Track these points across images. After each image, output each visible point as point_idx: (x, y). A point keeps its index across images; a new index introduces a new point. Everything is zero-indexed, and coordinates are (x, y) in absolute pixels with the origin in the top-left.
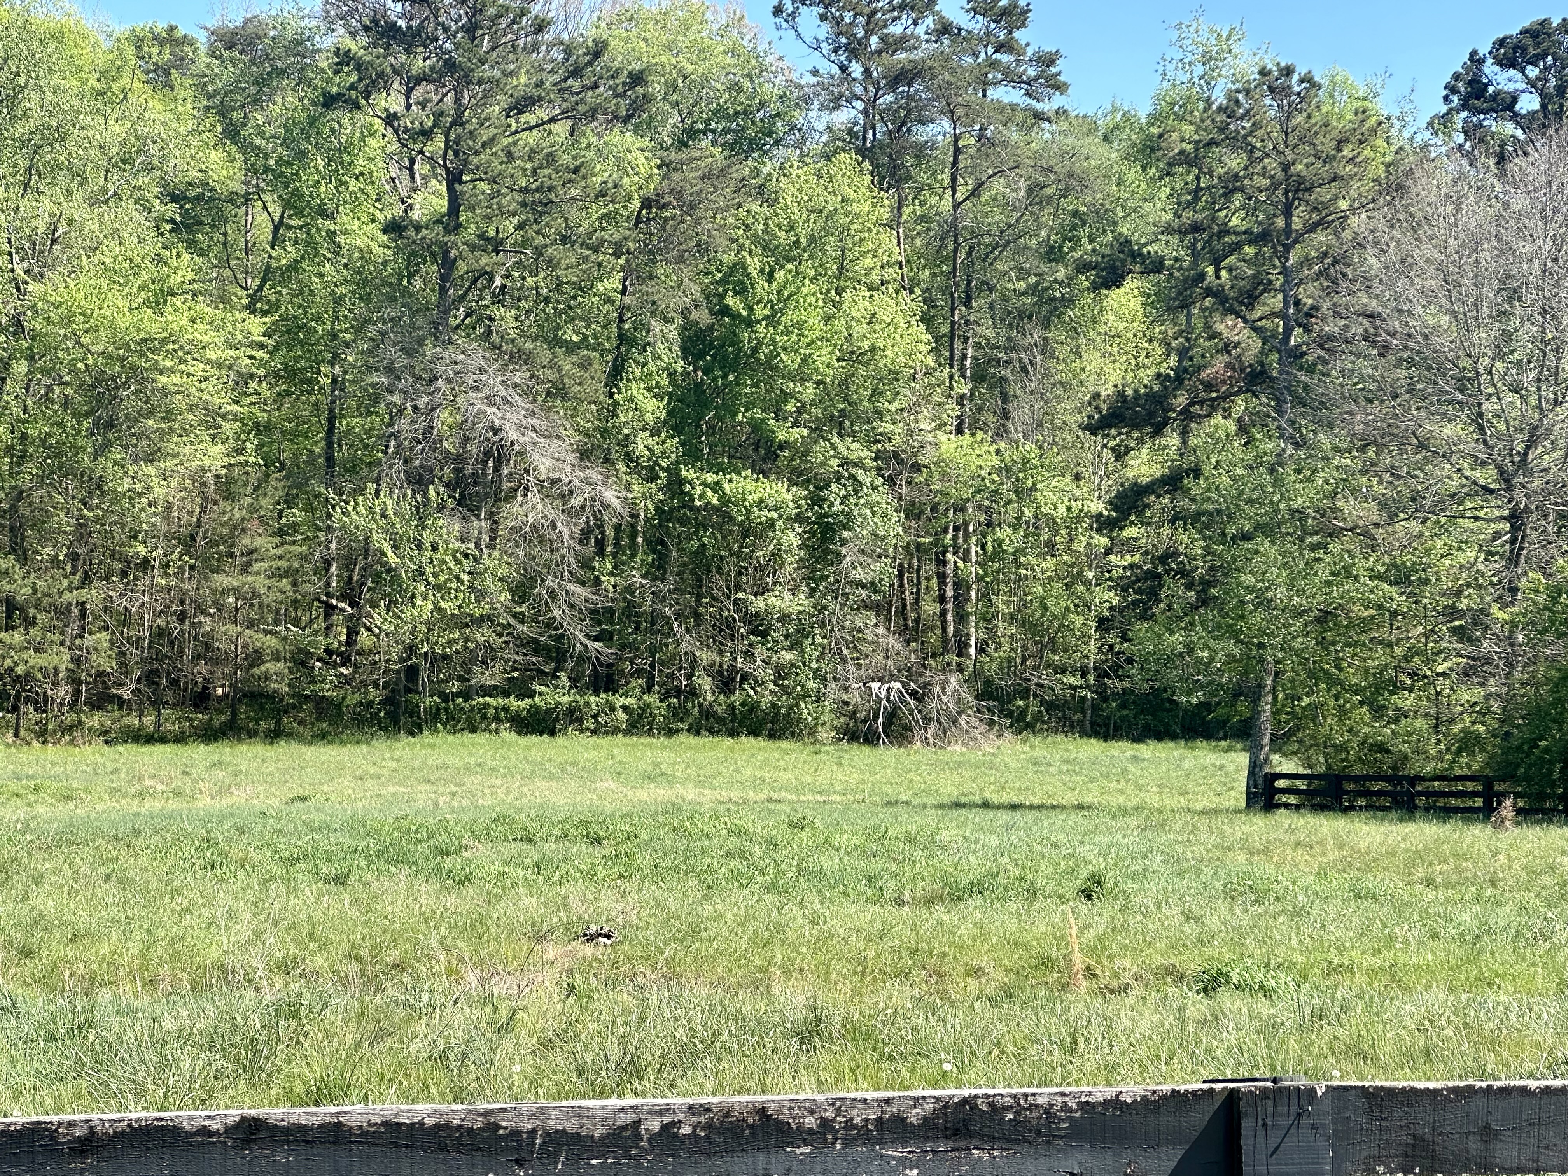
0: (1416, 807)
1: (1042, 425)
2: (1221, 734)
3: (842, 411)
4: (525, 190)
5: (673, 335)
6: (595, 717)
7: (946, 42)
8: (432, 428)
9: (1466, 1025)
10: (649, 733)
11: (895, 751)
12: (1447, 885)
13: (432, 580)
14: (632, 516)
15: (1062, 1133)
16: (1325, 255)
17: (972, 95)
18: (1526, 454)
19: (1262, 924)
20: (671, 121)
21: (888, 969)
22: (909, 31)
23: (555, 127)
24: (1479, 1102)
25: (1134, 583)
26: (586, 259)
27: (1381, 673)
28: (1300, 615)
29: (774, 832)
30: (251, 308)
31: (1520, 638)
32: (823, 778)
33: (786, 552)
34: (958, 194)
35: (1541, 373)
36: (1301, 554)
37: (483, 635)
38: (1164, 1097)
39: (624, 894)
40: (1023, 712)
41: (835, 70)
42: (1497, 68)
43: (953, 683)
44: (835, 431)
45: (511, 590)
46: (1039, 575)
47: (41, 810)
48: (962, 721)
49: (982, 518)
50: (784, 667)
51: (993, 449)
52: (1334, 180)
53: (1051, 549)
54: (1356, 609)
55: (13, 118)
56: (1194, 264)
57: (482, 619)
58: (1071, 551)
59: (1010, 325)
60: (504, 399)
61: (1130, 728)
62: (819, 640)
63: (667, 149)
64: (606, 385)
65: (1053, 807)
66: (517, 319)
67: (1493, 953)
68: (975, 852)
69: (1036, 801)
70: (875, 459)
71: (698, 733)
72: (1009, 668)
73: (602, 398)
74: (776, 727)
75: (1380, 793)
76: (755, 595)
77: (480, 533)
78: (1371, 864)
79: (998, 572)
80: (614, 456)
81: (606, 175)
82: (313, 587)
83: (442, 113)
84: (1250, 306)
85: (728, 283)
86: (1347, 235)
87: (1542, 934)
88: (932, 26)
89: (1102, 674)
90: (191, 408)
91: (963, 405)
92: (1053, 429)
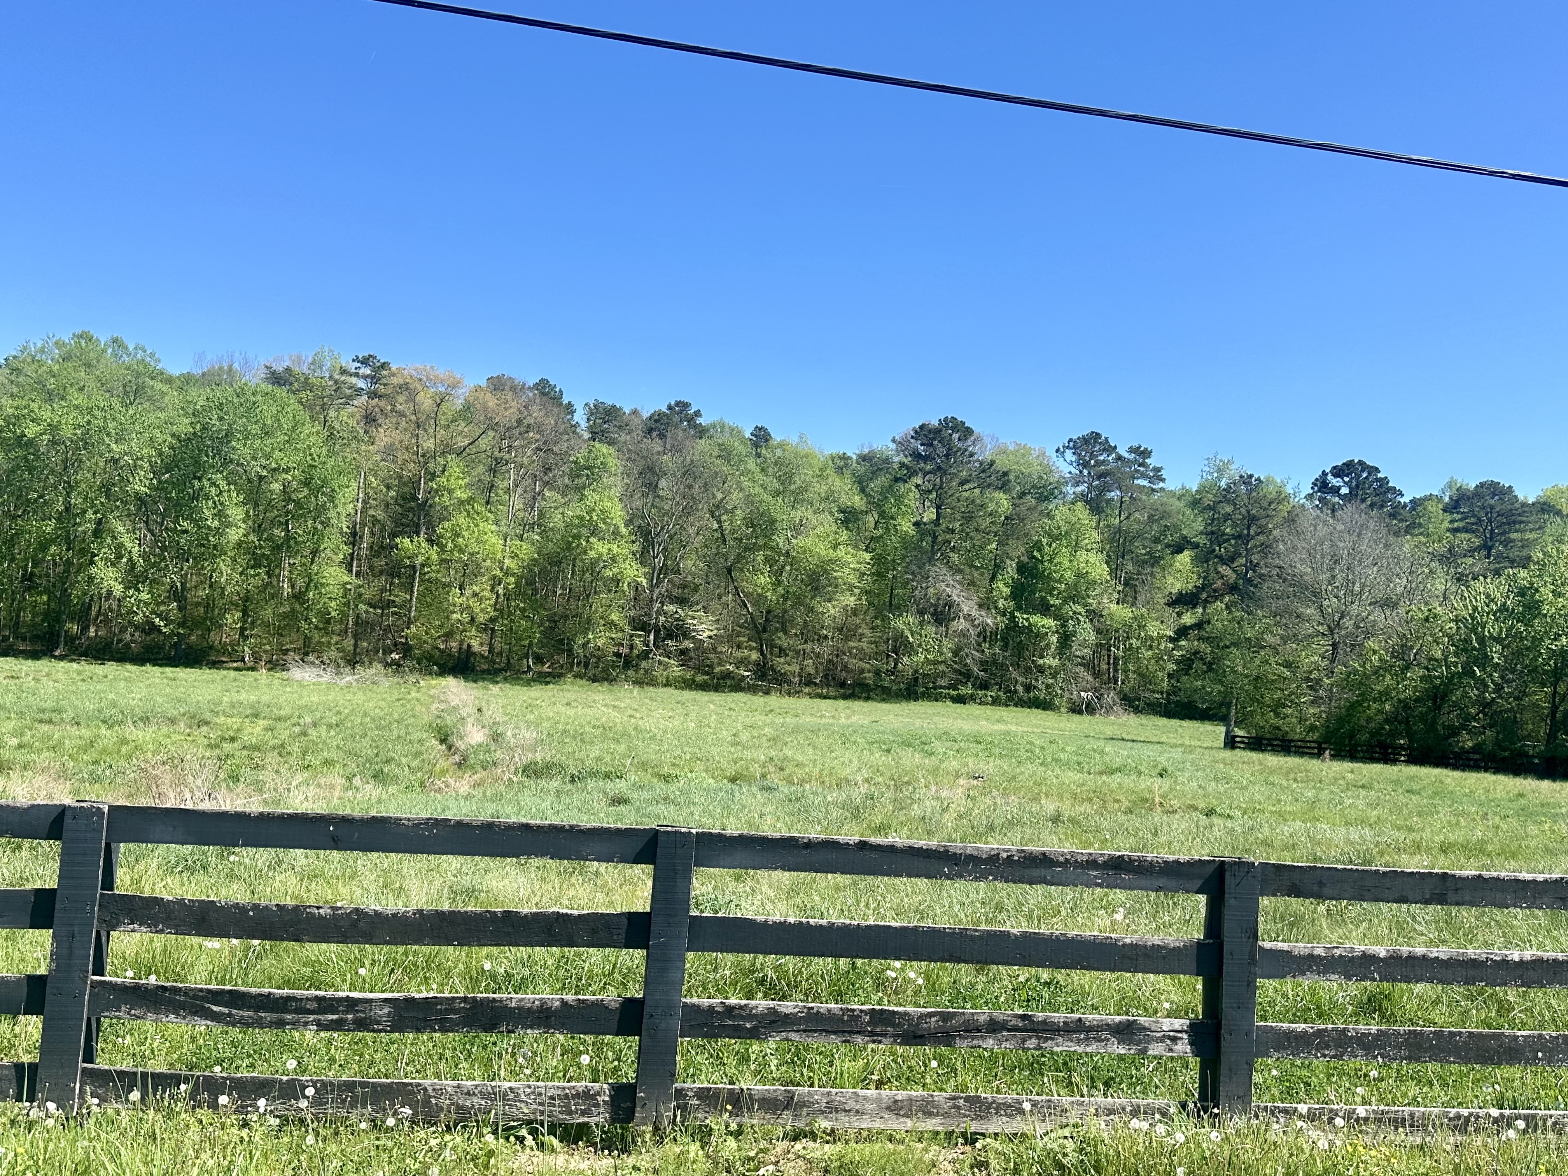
1: (1149, 603)
2: (1215, 719)
3: (1074, 594)
4: (963, 512)
5: (1014, 565)
6: (980, 699)
7: (1120, 463)
8: (927, 594)
10: (999, 705)
11: (1089, 717)
12: (1302, 782)
13: (924, 647)
14: (996, 628)
15: (1158, 874)
16: (1263, 544)
17: (1129, 482)
18: (1339, 621)
19: (1229, 792)
20: (1017, 489)
21: (1085, 798)
22: (1106, 459)
23: (975, 490)
25: (1182, 662)
26: (984, 537)
27: (1279, 700)
28: (1248, 677)
29: (1044, 744)
30: (866, 550)
31: (1335, 690)
32: (1062, 725)
33: (1052, 644)
34: (1122, 518)
35: (1346, 591)
36: (1249, 655)
37: (942, 667)
38: (1196, 862)
39: (988, 763)
40: (1138, 706)
41: (1078, 472)
42: (1332, 477)
43: (1112, 694)
44: (1071, 602)
45: (952, 652)
46: (1146, 657)
47: (788, 720)
48: (1115, 708)
49: (1125, 635)
50: (1049, 685)
51: (1130, 610)
52: (1267, 517)
53: (1151, 647)
54: (1270, 676)
55: (790, 484)
56: (1211, 545)
57: (941, 662)
58: (1159, 649)
59: (1139, 566)
60: (953, 585)
62: (1062, 676)
63: (1015, 499)
64: (989, 582)
65: (1149, 742)
66: (958, 557)
67: (1320, 809)
68: (1118, 757)
69: (1142, 739)
70: (1086, 612)
71: (1017, 706)
72: (1133, 690)
73: (987, 586)
74: (1045, 706)
75: (1277, 745)
76: (1040, 659)
77: (942, 632)
78: (1272, 772)
79: (1130, 655)
80: (991, 607)
81: (993, 508)
82: (883, 648)
83: (935, 485)
84: (1233, 562)
85: (1035, 547)
86: (1271, 537)
87: (1339, 803)
88: (1115, 457)
89: (1169, 694)
90: (844, 584)
91: (1120, 594)
92: (1154, 604)
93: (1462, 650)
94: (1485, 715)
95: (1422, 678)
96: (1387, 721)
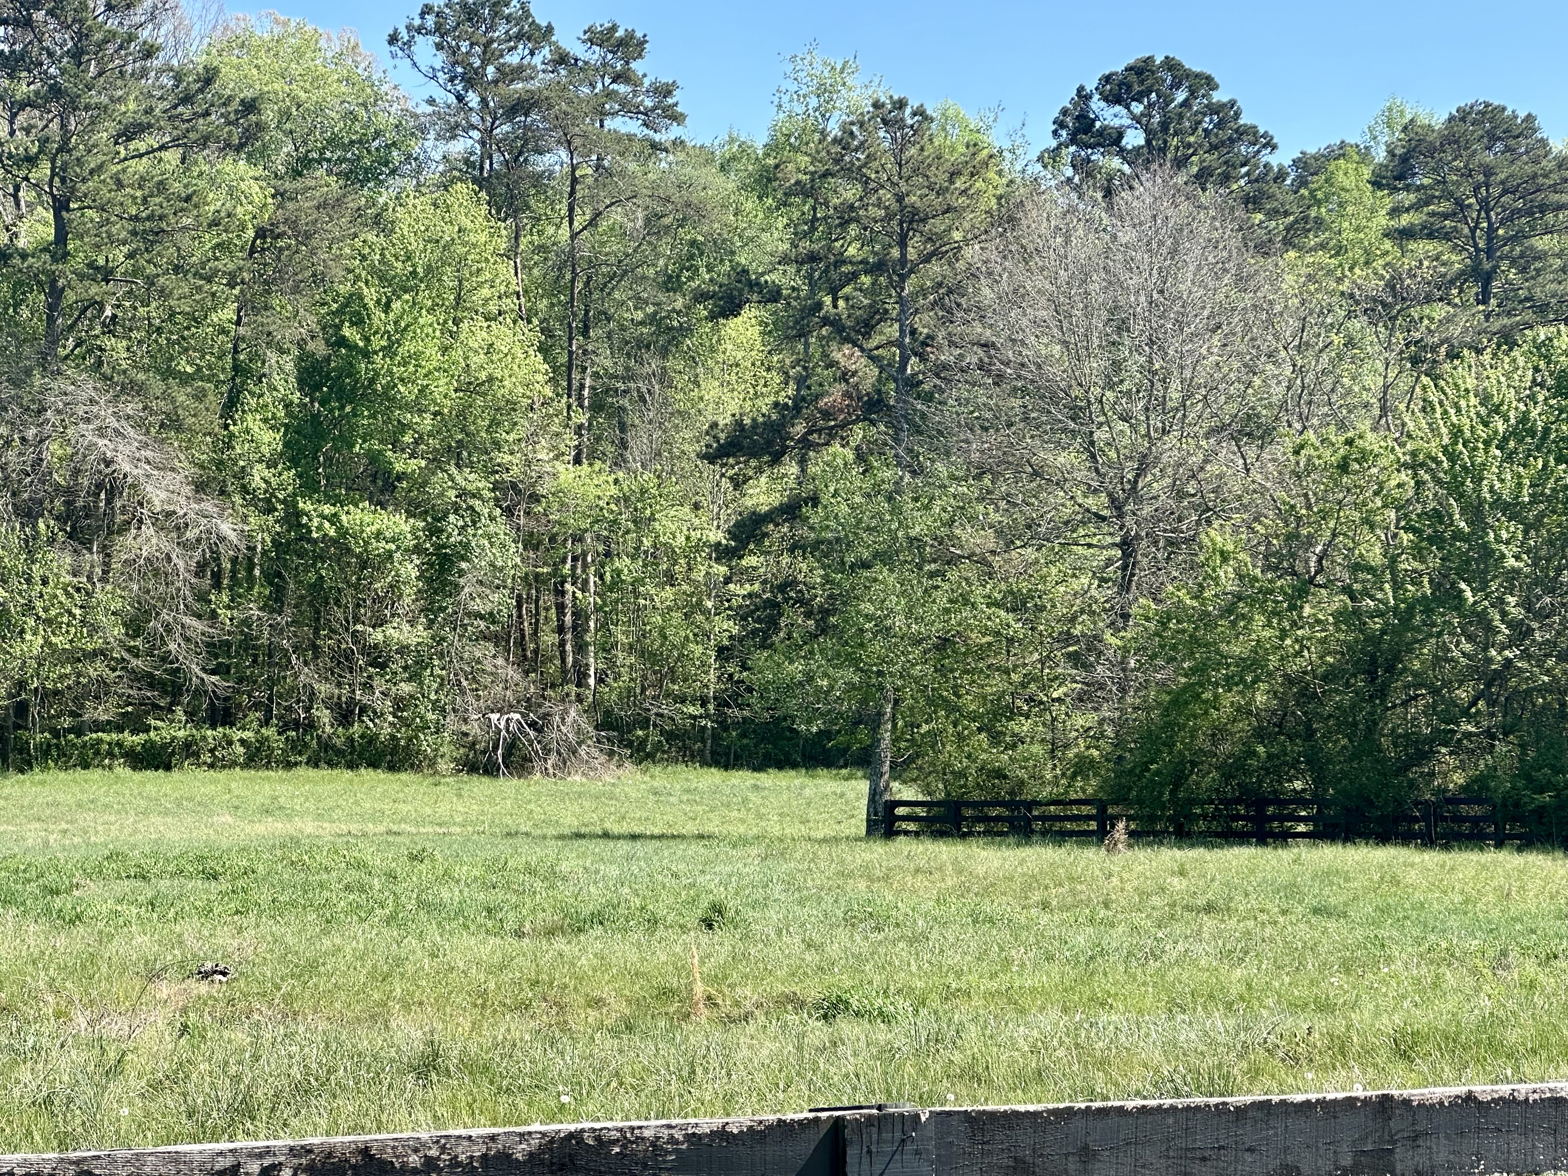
0: (1033, 832)
1: (660, 455)
2: (842, 762)
3: (459, 442)
4: (135, 218)
5: (289, 367)
6: (212, 751)
7: (563, 72)
8: (42, 460)
9: (1077, 1045)
10: (268, 766)
11: (515, 781)
12: (1062, 908)
13: (41, 614)
14: (249, 548)
15: (669, 1165)
16: (940, 285)
17: (589, 125)
18: (1136, 482)
19: (882, 950)
20: (285, 150)
21: (508, 1001)
22: (525, 62)
23: (166, 155)
24: (1078, 1123)
25: (753, 612)
26: (199, 289)
27: (999, 699)
28: (919, 642)
29: (394, 865)
31: (1132, 664)
32: (443, 809)
33: (404, 583)
34: (576, 224)
35: (1149, 402)
36: (919, 582)
37: (95, 670)
38: (770, 1127)
39: (240, 931)
40: (643, 742)
41: (452, 99)
42: (1103, 104)
43: (573, 713)
44: (452, 462)
45: (125, 624)
46: (658, 605)
48: (582, 751)
49: (601, 548)
50: (402, 698)
51: (611, 479)
52: (947, 211)
53: (670, 579)
54: (973, 636)
56: (812, 292)
57: (95, 654)
58: (688, 580)
59: (628, 355)
60: (116, 430)
61: (750, 756)
62: (437, 671)
63: (282, 178)
64: (221, 417)
65: (674, 837)
66: (128, 349)
67: (1105, 974)
68: (595, 883)
69: (657, 831)
70: (493, 490)
71: (317, 766)
72: (628, 697)
73: (217, 429)
74: (396, 758)
75: (998, 819)
76: (374, 627)
77: (92, 566)
78: (988, 890)
79: (617, 601)
80: (230, 488)
81: (219, 204)
83: (47, 140)
84: (867, 335)
85: (344, 313)
86: (960, 265)
87: (1153, 954)
88: (549, 56)
89: (722, 703)
91: (581, 435)
92: (672, 458)
93: (1431, 540)
94: (1492, 703)
95: (1341, 616)
96: (1260, 734)
